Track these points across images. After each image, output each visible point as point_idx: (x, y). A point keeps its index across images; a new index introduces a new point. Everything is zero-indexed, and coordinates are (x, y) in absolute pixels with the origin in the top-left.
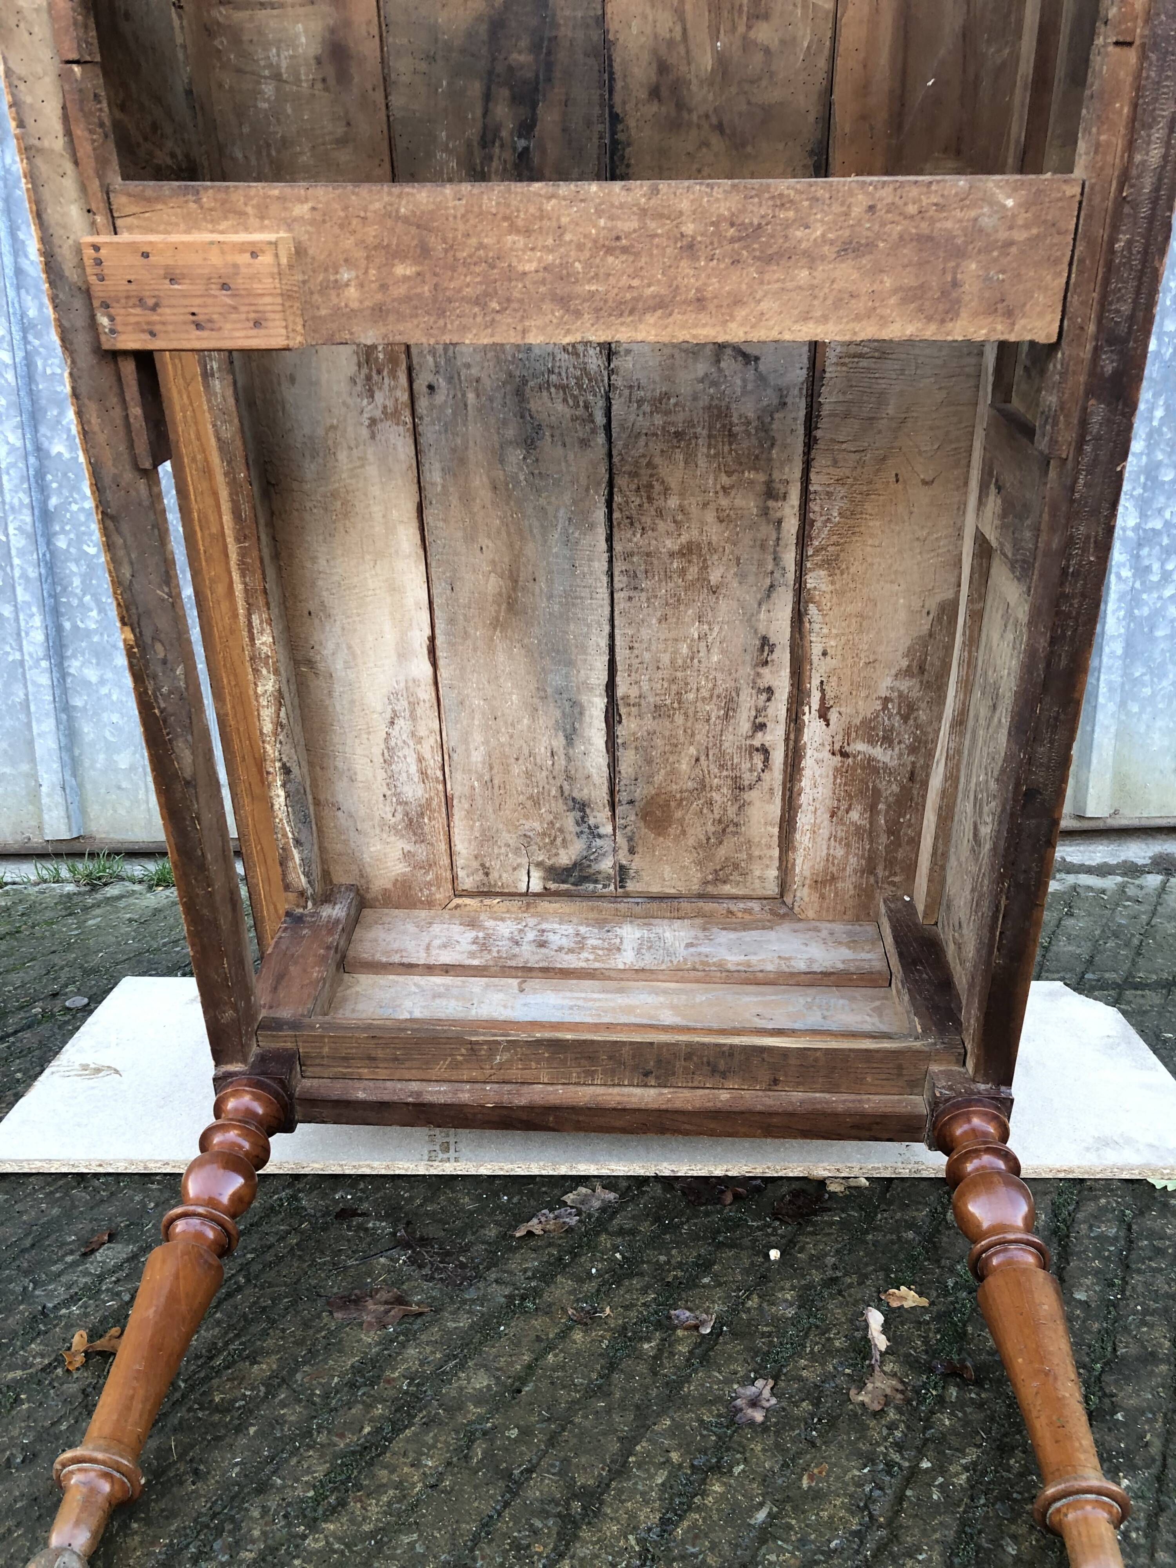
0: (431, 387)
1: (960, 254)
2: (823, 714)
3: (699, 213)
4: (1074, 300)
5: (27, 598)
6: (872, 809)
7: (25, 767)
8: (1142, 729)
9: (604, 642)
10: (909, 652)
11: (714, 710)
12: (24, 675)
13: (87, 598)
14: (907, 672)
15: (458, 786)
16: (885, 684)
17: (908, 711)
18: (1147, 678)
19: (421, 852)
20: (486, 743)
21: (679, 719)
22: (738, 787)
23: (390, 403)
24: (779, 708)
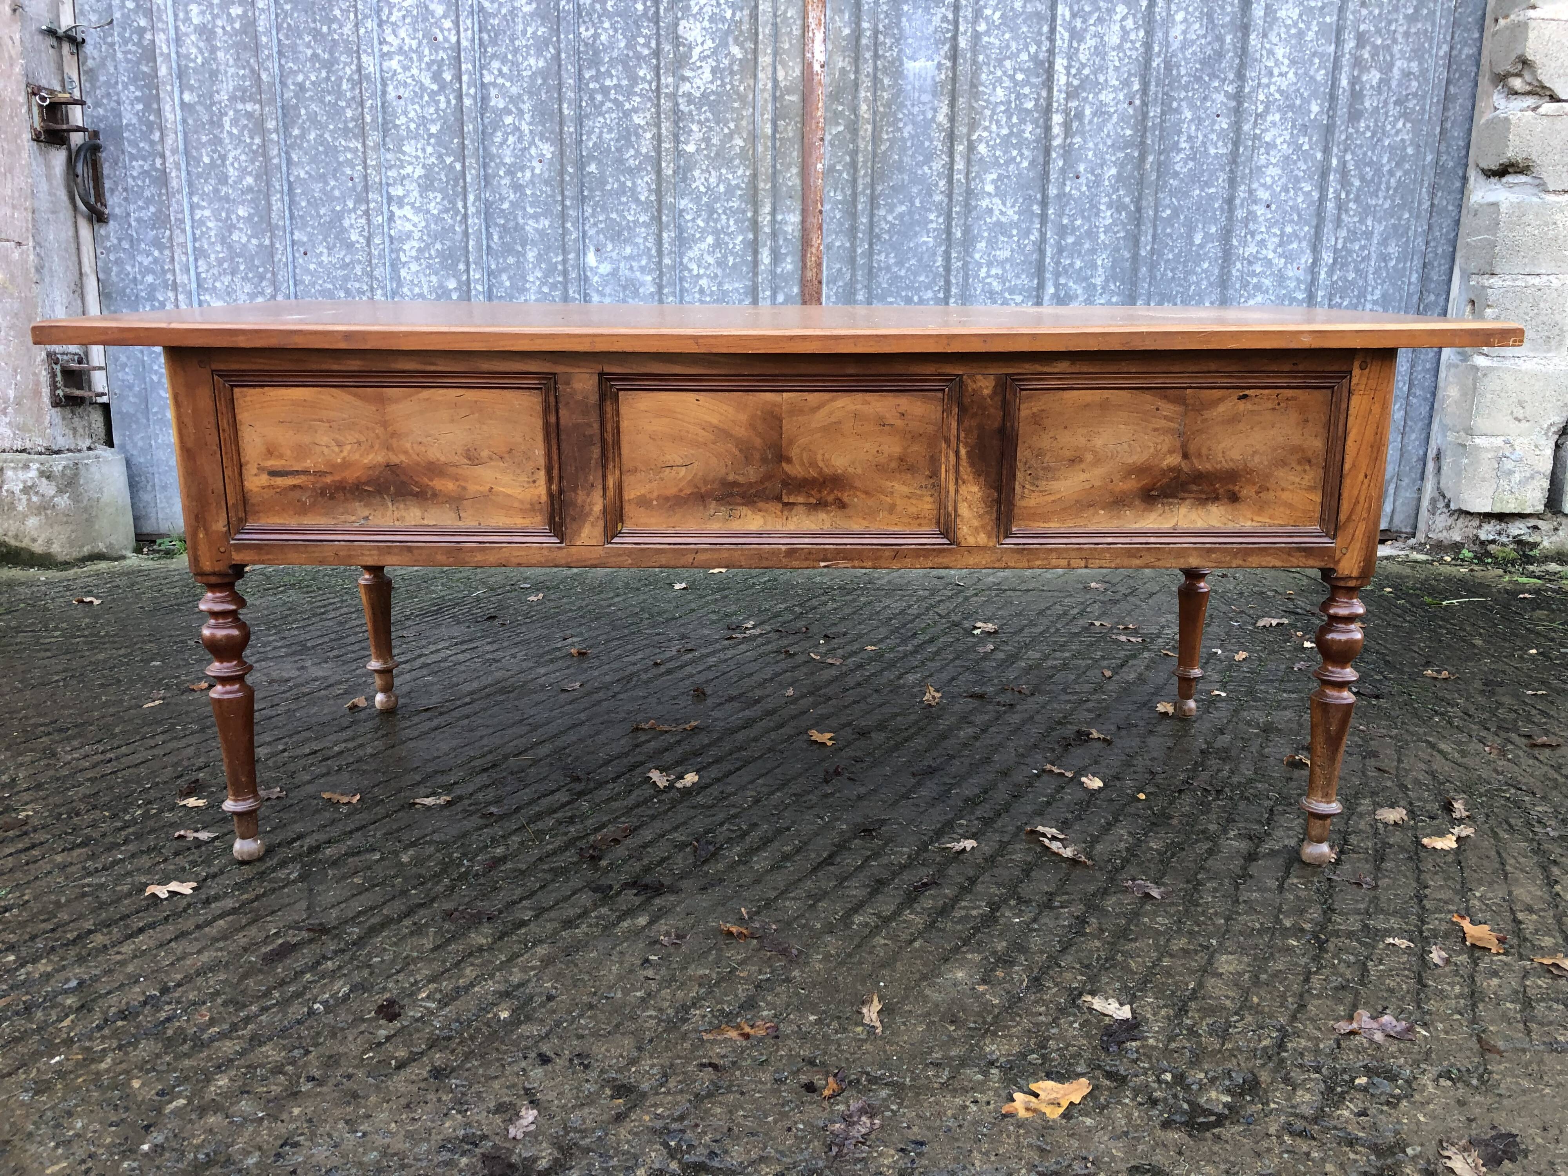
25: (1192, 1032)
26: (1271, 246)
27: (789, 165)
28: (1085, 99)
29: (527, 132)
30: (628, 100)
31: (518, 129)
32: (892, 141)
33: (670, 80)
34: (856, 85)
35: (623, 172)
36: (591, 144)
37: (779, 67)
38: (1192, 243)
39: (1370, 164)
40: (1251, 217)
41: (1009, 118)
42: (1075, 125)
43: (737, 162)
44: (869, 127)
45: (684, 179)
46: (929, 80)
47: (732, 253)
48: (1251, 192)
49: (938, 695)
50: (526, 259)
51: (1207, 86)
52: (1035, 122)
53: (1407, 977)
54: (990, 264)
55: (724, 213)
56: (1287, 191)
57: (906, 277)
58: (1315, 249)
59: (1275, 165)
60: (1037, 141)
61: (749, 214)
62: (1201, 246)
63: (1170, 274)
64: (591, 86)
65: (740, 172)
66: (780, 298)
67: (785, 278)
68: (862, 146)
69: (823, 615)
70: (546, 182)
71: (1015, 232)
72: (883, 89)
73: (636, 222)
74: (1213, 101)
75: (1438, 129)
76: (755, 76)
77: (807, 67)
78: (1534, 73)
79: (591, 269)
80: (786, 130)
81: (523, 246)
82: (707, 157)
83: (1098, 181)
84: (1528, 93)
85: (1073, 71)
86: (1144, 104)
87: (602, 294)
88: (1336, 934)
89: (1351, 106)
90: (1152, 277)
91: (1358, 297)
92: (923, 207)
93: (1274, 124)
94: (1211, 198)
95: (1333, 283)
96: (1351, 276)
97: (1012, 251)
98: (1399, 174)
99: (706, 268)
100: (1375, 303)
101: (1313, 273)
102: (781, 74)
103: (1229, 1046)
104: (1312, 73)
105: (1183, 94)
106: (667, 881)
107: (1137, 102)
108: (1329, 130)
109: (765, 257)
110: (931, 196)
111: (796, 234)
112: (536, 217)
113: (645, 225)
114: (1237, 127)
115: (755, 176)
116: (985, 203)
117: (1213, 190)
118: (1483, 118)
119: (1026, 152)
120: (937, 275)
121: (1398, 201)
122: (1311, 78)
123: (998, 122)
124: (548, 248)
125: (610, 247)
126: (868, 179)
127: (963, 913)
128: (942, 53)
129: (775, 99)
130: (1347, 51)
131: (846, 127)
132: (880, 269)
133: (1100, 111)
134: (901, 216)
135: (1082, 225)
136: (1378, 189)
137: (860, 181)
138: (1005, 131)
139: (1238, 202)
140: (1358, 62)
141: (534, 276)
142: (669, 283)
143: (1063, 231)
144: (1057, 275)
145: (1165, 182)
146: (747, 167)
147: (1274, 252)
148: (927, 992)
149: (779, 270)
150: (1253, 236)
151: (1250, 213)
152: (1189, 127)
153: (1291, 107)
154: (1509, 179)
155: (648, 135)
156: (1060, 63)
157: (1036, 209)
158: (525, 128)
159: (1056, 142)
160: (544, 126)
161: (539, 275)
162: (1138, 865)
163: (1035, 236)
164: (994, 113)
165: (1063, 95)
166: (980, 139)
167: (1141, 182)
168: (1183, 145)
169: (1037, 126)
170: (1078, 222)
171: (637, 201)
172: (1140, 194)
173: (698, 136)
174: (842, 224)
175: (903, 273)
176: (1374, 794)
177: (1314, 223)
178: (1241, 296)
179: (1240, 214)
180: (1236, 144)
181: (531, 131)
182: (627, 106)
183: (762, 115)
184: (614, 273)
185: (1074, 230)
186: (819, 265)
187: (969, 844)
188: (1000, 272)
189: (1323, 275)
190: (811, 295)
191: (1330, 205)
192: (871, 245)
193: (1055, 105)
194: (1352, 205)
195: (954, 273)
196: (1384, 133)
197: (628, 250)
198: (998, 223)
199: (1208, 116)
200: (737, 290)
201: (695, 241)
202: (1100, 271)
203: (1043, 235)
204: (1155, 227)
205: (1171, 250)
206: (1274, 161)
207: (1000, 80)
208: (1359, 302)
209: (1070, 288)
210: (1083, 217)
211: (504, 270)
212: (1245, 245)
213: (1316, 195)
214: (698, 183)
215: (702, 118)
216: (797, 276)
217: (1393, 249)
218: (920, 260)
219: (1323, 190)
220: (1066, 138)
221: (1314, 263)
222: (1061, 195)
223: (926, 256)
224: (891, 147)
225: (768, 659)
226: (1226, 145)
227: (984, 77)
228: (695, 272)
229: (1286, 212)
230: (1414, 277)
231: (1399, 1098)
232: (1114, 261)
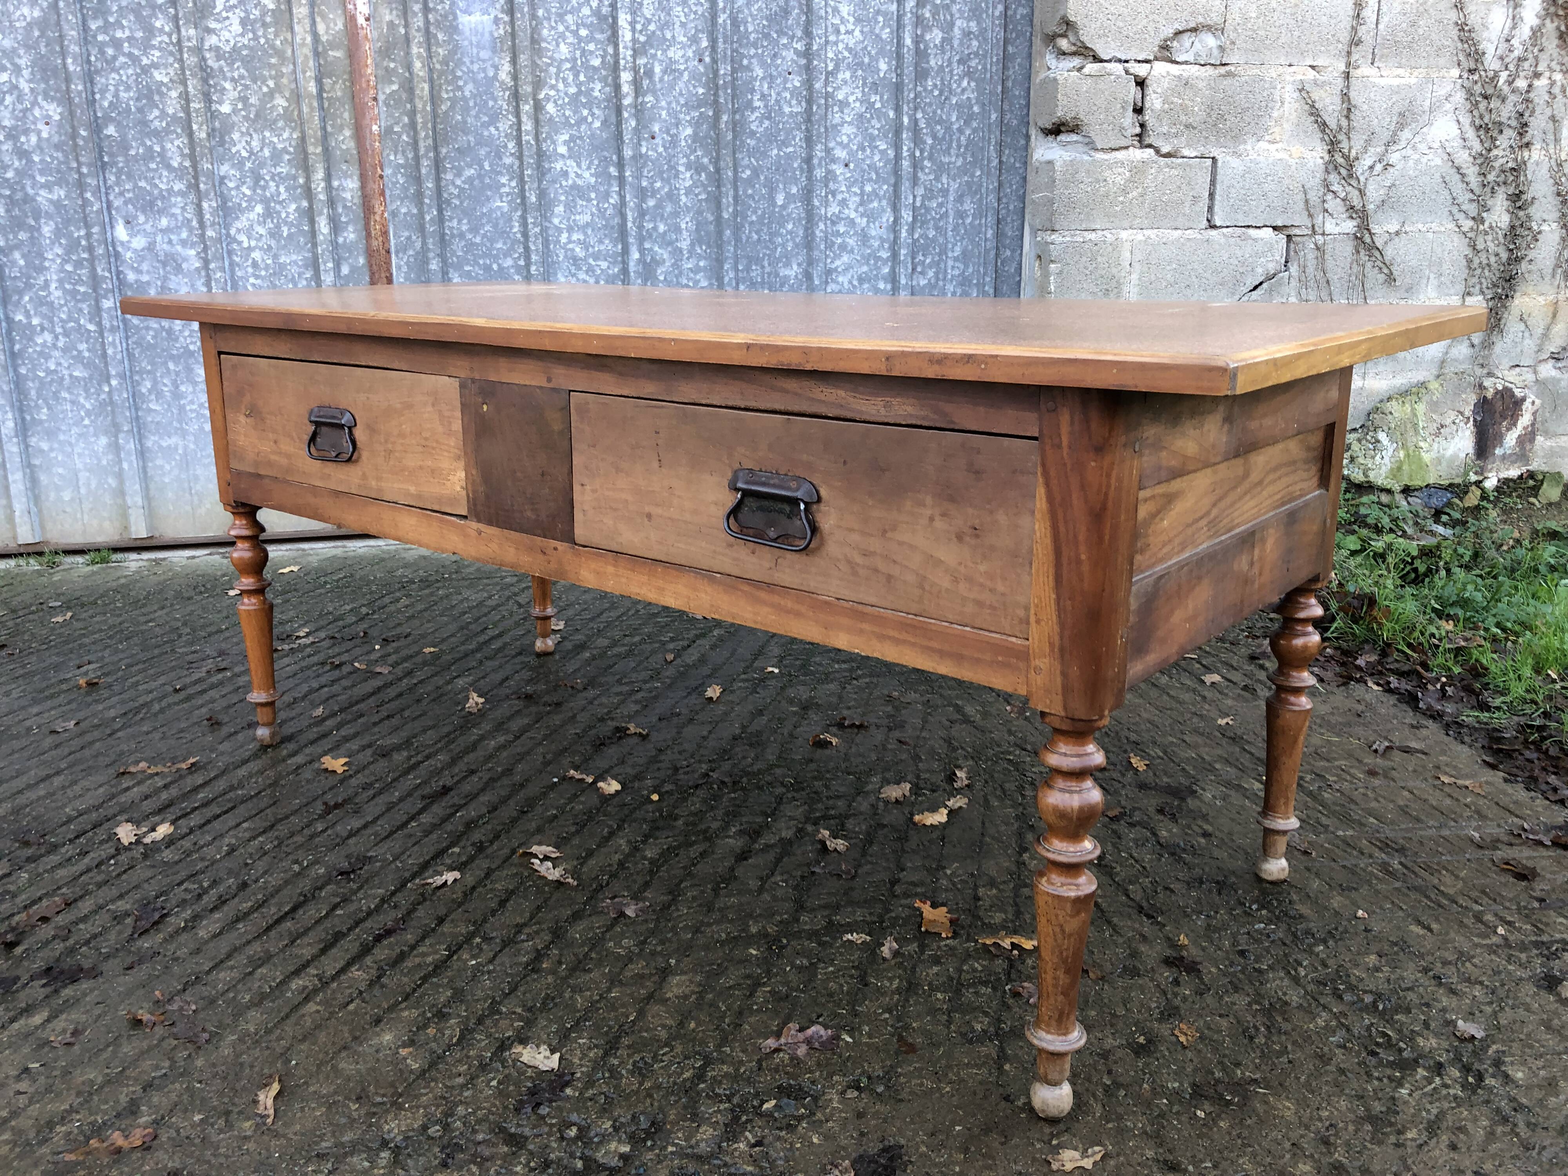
25: (614, 1073)
26: (852, 206)
27: (341, 128)
28: (654, 56)
29: (27, 90)
30: (145, 54)
31: (16, 87)
32: (454, 101)
33: (192, 32)
34: (407, 40)
35: (148, 135)
36: (106, 104)
37: (318, 19)
38: (774, 204)
39: (940, 122)
40: (830, 176)
41: (576, 76)
42: (646, 83)
43: (281, 124)
44: (426, 86)
45: (222, 143)
46: (487, 35)
47: (286, 223)
48: (828, 151)
49: (482, 700)
50: (41, 234)
51: (776, 42)
52: (603, 80)
53: (852, 977)
54: (570, 230)
55: (273, 179)
56: (863, 149)
57: (483, 244)
58: (895, 209)
59: (850, 123)
60: (608, 100)
61: (301, 181)
62: (784, 207)
63: (755, 237)
64: (100, 38)
65: (286, 135)
66: (345, 270)
67: (349, 248)
68: (420, 106)
69: (390, 615)
70: (57, 147)
71: (593, 195)
72: (438, 45)
73: (170, 191)
74: (783, 58)
75: (1000, 88)
76: (292, 29)
77: (350, 20)
78: (1076, 34)
79: (122, 243)
80: (333, 88)
81: (37, 219)
82: (246, 118)
83: (674, 141)
84: (1074, 54)
85: (639, 27)
86: (714, 61)
87: (139, 271)
88: (798, 935)
89: (917, 65)
90: (738, 240)
91: (940, 254)
92: (493, 170)
93: (845, 82)
94: (788, 156)
95: (915, 241)
96: (931, 233)
97: (592, 215)
98: (968, 132)
99: (258, 240)
100: (956, 259)
101: (895, 232)
102: (321, 28)
103: (647, 1085)
104: (877, 31)
105: (752, 52)
106: (87, 964)
107: (707, 60)
108: (898, 88)
109: (323, 226)
110: (501, 159)
111: (356, 201)
112: (48, 186)
113: (181, 193)
114: (809, 84)
115: (303, 139)
116: (558, 165)
117: (791, 149)
118: (1039, 77)
119: (596, 111)
120: (515, 241)
121: (969, 159)
122: (877, 36)
123: (564, 80)
124: (67, 222)
125: (142, 219)
126: (430, 141)
127: (417, 960)
128: (498, 6)
129: (317, 54)
130: (908, 9)
131: (401, 86)
132: (453, 236)
133: (670, 69)
134: (470, 180)
135: (663, 187)
136: (950, 147)
137: (422, 144)
138: (573, 90)
139: (815, 161)
140: (919, 21)
141: (54, 254)
142: (214, 256)
143: (642, 194)
144: (641, 240)
145: (742, 142)
146: (294, 129)
147: (856, 211)
148: (342, 1065)
149: (341, 240)
150: (834, 196)
151: (829, 172)
152: (761, 85)
153: (860, 65)
154: (1062, 137)
155: (174, 94)
156: (624, 19)
157: (613, 171)
158: (24, 86)
159: (627, 101)
160: (47, 83)
161: (60, 251)
162: (626, 878)
163: (614, 199)
164: (559, 68)
165: (630, 52)
166: (548, 98)
167: (717, 142)
168: (757, 104)
169: (606, 85)
170: (658, 185)
171: (169, 167)
172: (718, 154)
173: (233, 95)
174: (407, 189)
175: (478, 240)
176: (886, 769)
177: (892, 181)
178: (827, 256)
179: (819, 173)
180: (810, 102)
181: (32, 90)
182: (145, 61)
183: (304, 72)
184: (151, 247)
185: (654, 192)
186: (385, 234)
187: (450, 877)
188: (582, 237)
189: (904, 234)
190: (380, 266)
191: (905, 164)
192: (440, 211)
193: (622, 62)
194: (926, 163)
195: (532, 239)
196: (950, 91)
197: (164, 222)
198: (574, 187)
199: (780, 75)
200: (295, 262)
201: (242, 211)
202: (685, 234)
203: (622, 197)
204: (736, 189)
205: (755, 212)
206: (848, 119)
207: (562, 36)
208: (941, 260)
209: (656, 253)
210: (662, 179)
211: (17, 247)
212: (827, 205)
213: (891, 153)
214: (239, 147)
215: (236, 75)
216: (362, 246)
217: (968, 206)
218: (495, 226)
219: (898, 147)
220: (636, 97)
221: (895, 221)
222: (638, 157)
223: (501, 222)
224: (452, 107)
225: (309, 673)
226: (800, 103)
227: (545, 32)
228: (246, 245)
229: (864, 171)
230: (990, 233)
231: (799, 1119)
232: (698, 224)
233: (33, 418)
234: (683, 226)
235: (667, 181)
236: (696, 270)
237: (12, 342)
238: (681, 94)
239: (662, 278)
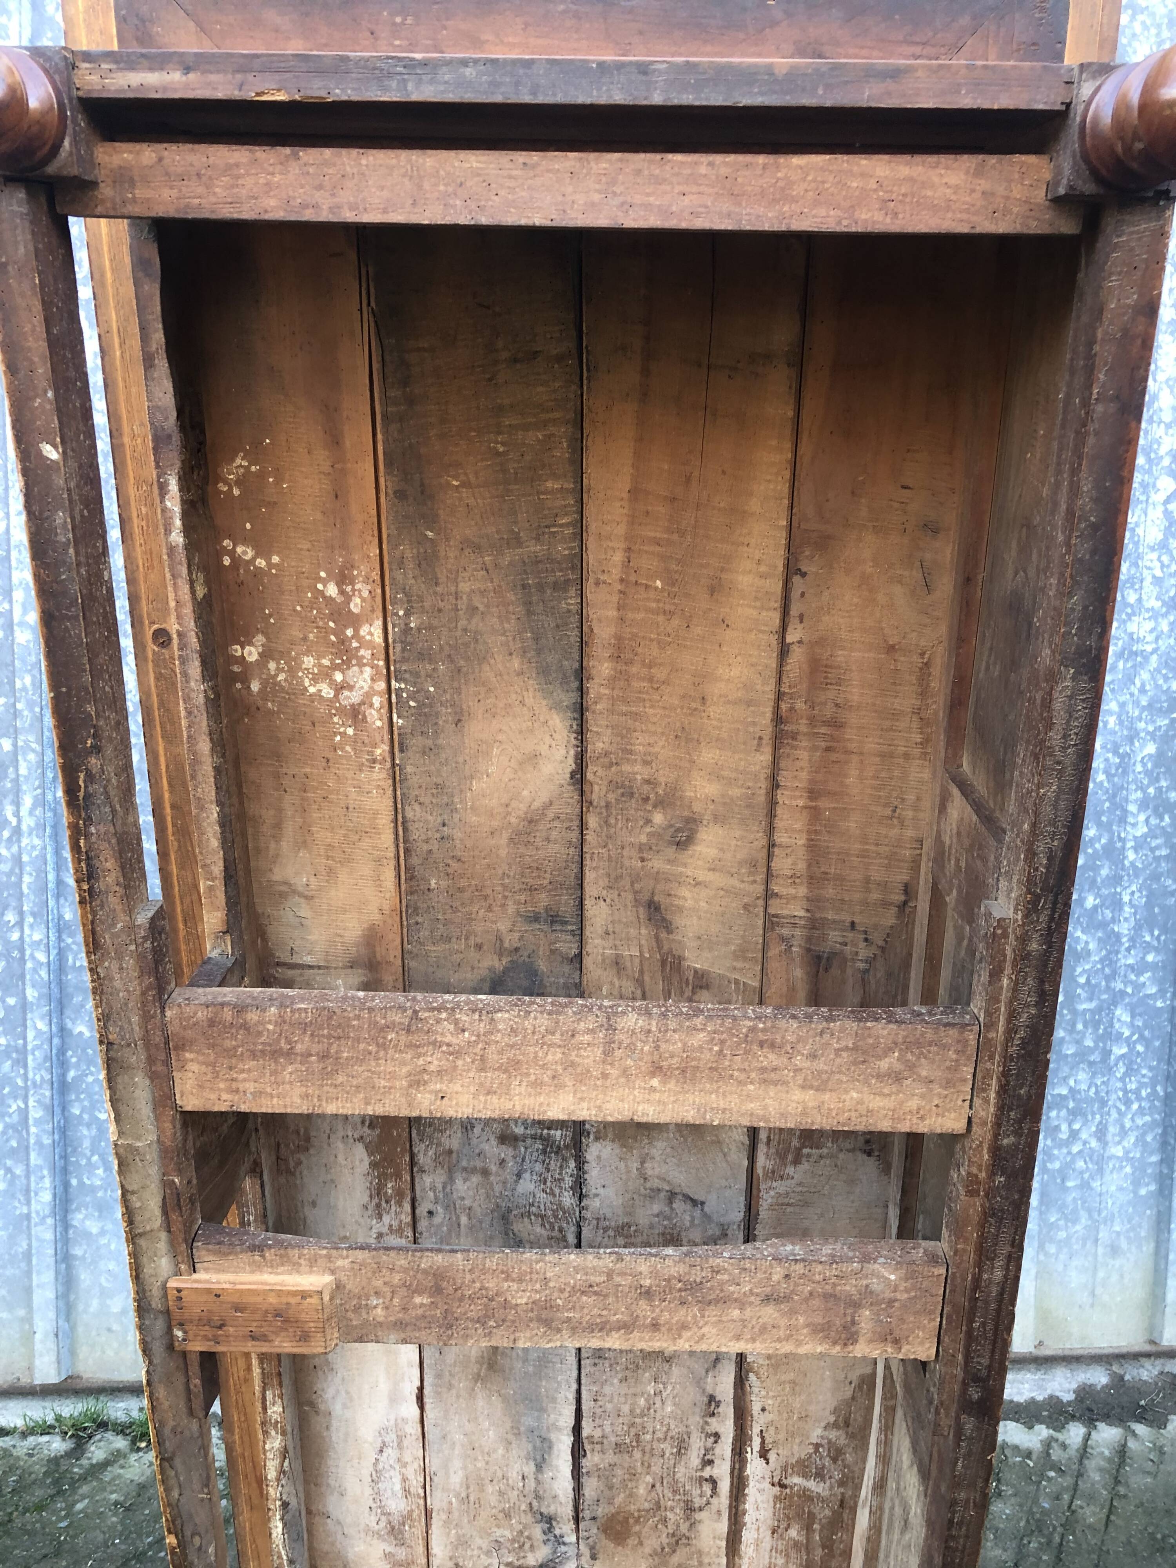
0: (430, 1213)
1: (856, 1305)
2: (764, 1454)
3: (654, 1273)
4: (946, 1339)
5: (40, 1162)
6: (808, 1528)
7: (21, 1312)
8: (1060, 1268)
9: (571, 1396)
10: (835, 1411)
11: (669, 1449)
12: (29, 1227)
13: (95, 1158)
14: (835, 1425)
15: (436, 1502)
16: (816, 1434)
17: (836, 1454)
18: (1062, 1223)
19: (401, 1554)
20: (465, 1468)
21: (637, 1454)
22: (689, 1509)
23: (395, 1224)
24: (725, 1448)
232: (1151, 895)
233: (81, 1183)
234: (1126, 898)
235: (1108, 827)
236: (1139, 968)
237: (64, 1065)
238: (1143, 690)
239: (1082, 980)
